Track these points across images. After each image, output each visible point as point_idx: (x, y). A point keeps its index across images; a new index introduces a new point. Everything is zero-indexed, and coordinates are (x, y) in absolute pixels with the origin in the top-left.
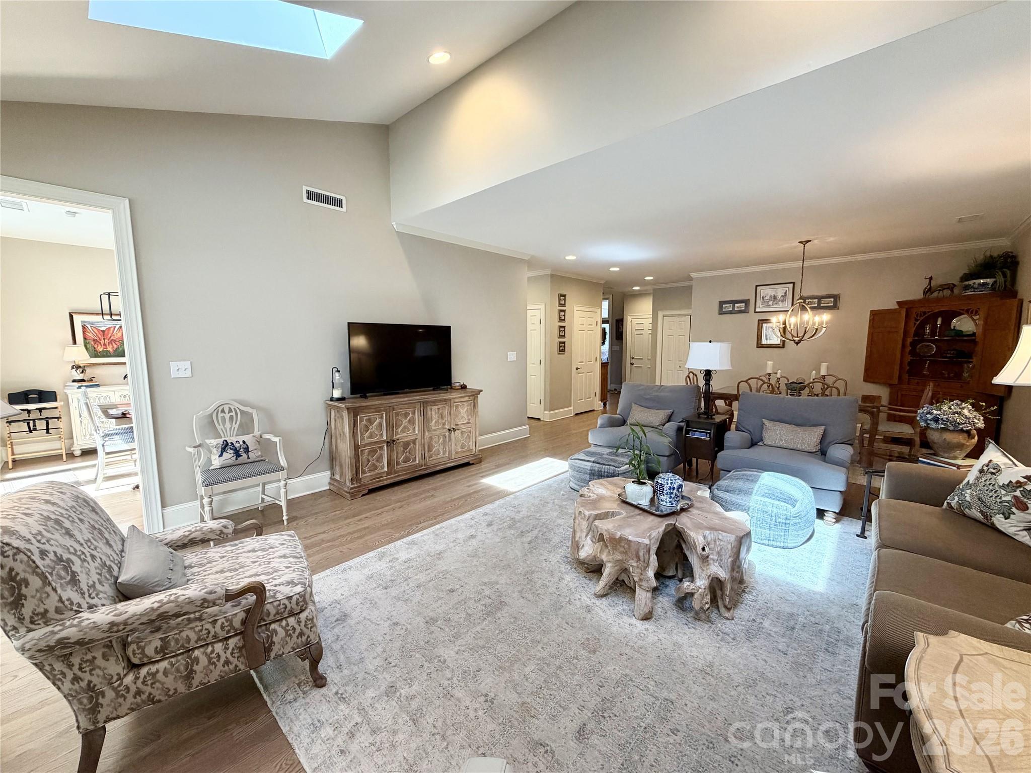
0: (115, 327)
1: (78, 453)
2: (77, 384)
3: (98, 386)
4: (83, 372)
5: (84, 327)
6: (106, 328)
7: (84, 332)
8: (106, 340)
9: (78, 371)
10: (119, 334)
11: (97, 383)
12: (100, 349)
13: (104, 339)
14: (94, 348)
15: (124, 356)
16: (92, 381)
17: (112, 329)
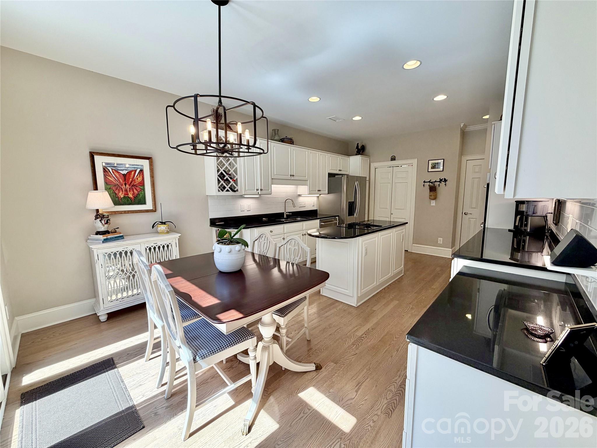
0: (136, 171)
1: (103, 318)
2: (101, 237)
3: (122, 237)
4: (107, 223)
5: (105, 170)
6: (127, 172)
7: (105, 176)
8: (127, 186)
9: (103, 222)
10: (140, 179)
11: (122, 235)
12: (121, 195)
13: (125, 185)
14: (116, 194)
15: (145, 203)
16: (116, 232)
17: (133, 173)
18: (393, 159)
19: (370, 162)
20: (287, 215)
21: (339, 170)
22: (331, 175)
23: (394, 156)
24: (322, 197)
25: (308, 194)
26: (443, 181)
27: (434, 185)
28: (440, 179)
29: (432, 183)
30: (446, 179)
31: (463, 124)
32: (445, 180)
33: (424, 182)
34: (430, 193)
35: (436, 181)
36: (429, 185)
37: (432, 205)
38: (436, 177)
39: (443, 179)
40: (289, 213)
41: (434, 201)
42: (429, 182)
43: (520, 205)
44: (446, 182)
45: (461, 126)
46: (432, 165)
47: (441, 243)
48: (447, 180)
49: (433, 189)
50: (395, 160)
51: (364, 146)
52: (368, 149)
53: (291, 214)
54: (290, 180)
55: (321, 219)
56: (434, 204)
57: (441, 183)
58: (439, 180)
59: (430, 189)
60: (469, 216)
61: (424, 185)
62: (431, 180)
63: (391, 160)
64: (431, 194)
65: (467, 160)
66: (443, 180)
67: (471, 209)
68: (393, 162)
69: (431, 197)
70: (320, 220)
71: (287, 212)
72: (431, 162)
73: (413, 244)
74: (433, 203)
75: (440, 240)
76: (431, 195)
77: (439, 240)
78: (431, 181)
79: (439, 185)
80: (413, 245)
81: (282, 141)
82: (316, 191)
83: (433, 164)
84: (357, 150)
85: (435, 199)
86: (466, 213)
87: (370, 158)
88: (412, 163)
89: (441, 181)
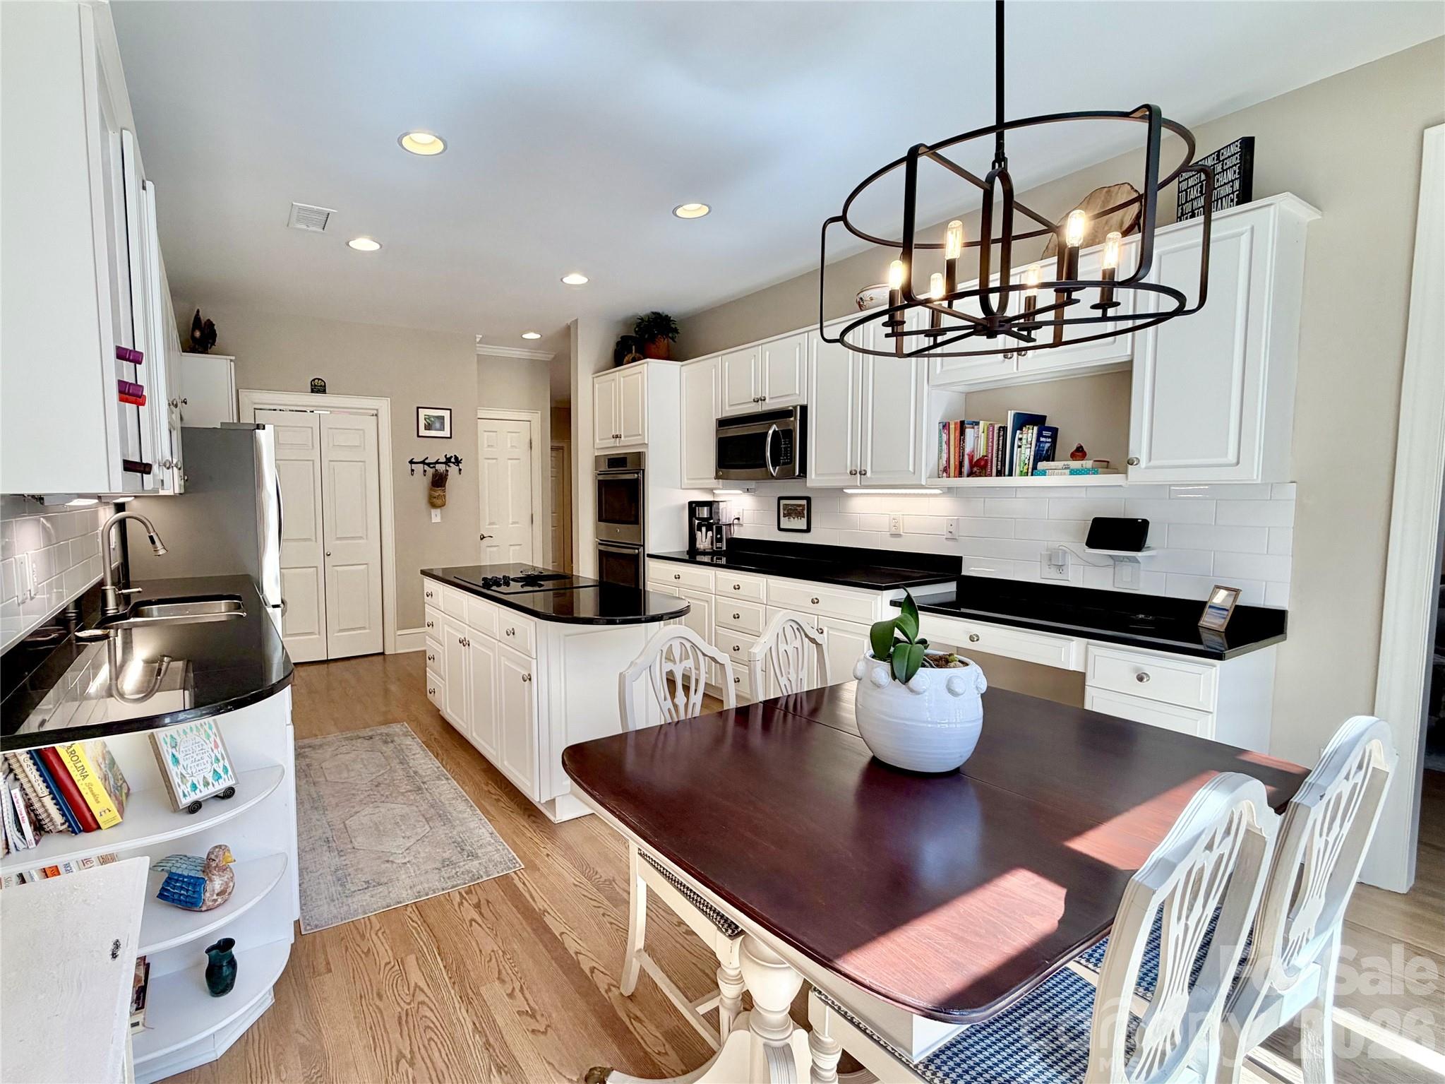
18: (318, 388)
23: (322, 380)
26: (453, 463)
27: (436, 470)
28: (446, 456)
29: (429, 464)
30: (458, 458)
31: (481, 336)
32: (458, 462)
33: (411, 462)
34: (430, 492)
35: (437, 462)
36: (424, 472)
37: (433, 521)
38: (436, 453)
39: (451, 457)
41: (438, 511)
42: (423, 462)
43: (697, 508)
44: (458, 465)
45: (475, 342)
46: (425, 419)
48: (461, 460)
50: (324, 392)
51: (213, 326)
56: (439, 520)
57: (449, 466)
58: (444, 460)
61: (412, 471)
62: (427, 458)
63: (312, 391)
64: (435, 493)
65: (488, 419)
66: (453, 460)
68: (318, 399)
69: (433, 503)
73: (397, 630)
74: (436, 516)
76: (433, 497)
78: (427, 461)
79: (446, 471)
80: (398, 632)
83: (429, 419)
85: (441, 506)
86: (482, 537)
88: (379, 409)
89: (448, 460)
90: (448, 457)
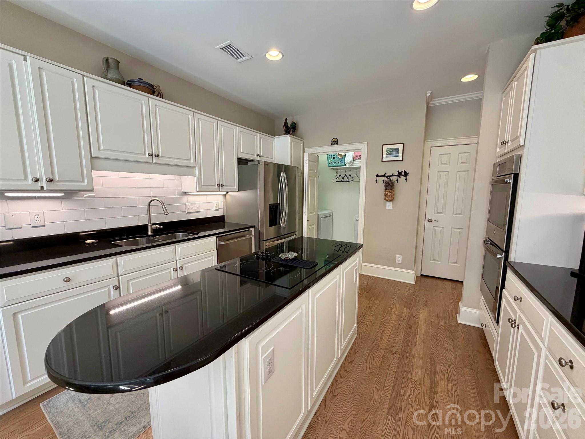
18: (335, 142)
19: (304, 147)
20: (154, 230)
21: (257, 156)
22: (241, 162)
23: (336, 139)
24: (231, 195)
25: (197, 192)
26: (403, 175)
27: (391, 180)
28: (398, 172)
29: (387, 177)
30: (406, 172)
31: (431, 91)
32: (406, 174)
33: (377, 176)
34: (385, 192)
35: (392, 175)
36: (383, 181)
37: (388, 208)
38: (392, 170)
39: (402, 172)
40: (160, 224)
41: (390, 203)
42: (384, 176)
44: (406, 177)
45: (427, 96)
46: (387, 151)
47: (400, 262)
48: (408, 173)
49: (389, 186)
50: (337, 144)
51: (295, 124)
52: (302, 127)
53: (161, 227)
54: (150, 163)
55: (220, 235)
56: (390, 208)
57: (400, 177)
58: (397, 174)
59: (385, 186)
60: (433, 224)
61: (376, 180)
62: (386, 173)
63: (332, 144)
64: (388, 193)
65: (431, 147)
66: (403, 174)
67: (436, 214)
68: (335, 148)
69: (388, 198)
70: (216, 237)
71: (153, 224)
72: (385, 147)
73: (362, 262)
74: (389, 206)
75: (399, 258)
76: (387, 195)
77: (397, 258)
78: (386, 175)
79: (397, 180)
80: (363, 264)
81: (130, 85)
82: (215, 186)
83: (389, 151)
84: (285, 128)
85: (392, 200)
86: (430, 220)
87: (304, 142)
88: (361, 149)
89: (400, 174)
90: (399, 172)
